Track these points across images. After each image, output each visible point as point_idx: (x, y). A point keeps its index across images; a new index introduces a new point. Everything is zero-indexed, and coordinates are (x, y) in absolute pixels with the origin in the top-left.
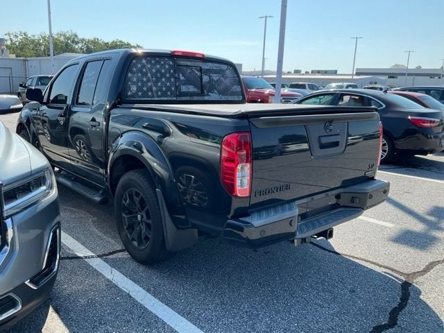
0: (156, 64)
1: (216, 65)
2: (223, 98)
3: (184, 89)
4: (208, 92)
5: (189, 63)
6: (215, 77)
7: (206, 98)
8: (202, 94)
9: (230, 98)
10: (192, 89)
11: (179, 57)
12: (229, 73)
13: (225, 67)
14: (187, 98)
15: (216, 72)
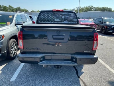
0: (47, 13)
1: (67, 13)
2: (69, 23)
3: (56, 20)
4: (64, 21)
5: (58, 13)
6: (67, 17)
7: (63, 23)
8: (62, 22)
9: (72, 23)
10: (58, 20)
11: (54, 11)
12: (72, 15)
13: (71, 13)
14: (57, 23)
15: (67, 15)
